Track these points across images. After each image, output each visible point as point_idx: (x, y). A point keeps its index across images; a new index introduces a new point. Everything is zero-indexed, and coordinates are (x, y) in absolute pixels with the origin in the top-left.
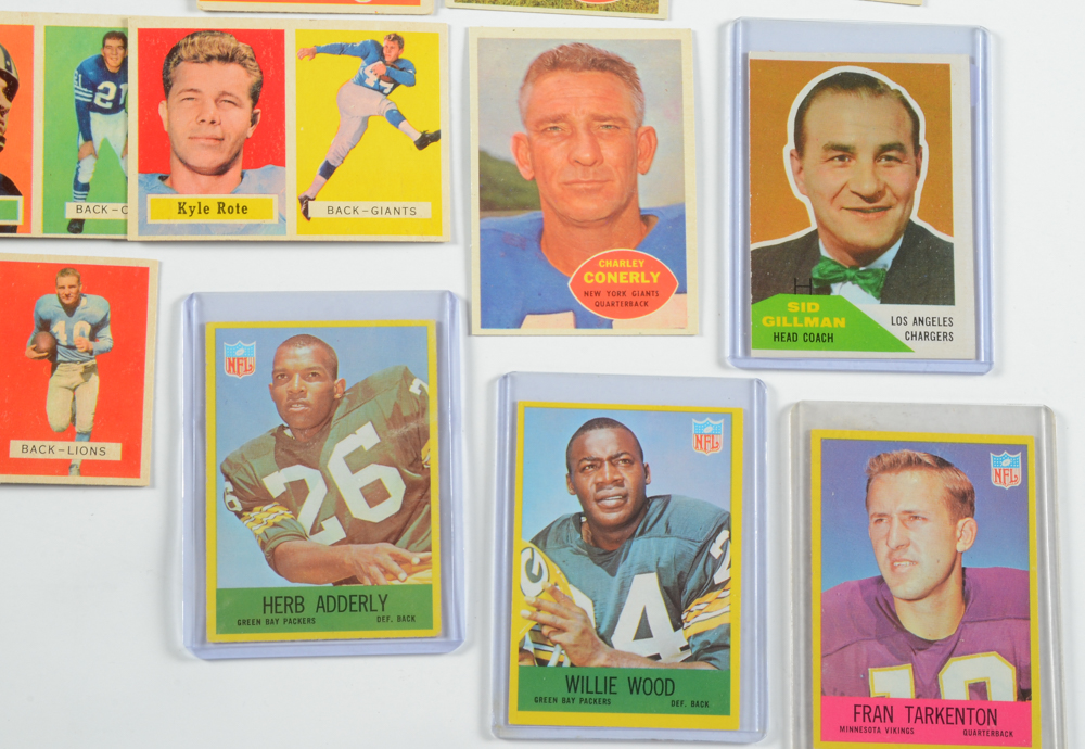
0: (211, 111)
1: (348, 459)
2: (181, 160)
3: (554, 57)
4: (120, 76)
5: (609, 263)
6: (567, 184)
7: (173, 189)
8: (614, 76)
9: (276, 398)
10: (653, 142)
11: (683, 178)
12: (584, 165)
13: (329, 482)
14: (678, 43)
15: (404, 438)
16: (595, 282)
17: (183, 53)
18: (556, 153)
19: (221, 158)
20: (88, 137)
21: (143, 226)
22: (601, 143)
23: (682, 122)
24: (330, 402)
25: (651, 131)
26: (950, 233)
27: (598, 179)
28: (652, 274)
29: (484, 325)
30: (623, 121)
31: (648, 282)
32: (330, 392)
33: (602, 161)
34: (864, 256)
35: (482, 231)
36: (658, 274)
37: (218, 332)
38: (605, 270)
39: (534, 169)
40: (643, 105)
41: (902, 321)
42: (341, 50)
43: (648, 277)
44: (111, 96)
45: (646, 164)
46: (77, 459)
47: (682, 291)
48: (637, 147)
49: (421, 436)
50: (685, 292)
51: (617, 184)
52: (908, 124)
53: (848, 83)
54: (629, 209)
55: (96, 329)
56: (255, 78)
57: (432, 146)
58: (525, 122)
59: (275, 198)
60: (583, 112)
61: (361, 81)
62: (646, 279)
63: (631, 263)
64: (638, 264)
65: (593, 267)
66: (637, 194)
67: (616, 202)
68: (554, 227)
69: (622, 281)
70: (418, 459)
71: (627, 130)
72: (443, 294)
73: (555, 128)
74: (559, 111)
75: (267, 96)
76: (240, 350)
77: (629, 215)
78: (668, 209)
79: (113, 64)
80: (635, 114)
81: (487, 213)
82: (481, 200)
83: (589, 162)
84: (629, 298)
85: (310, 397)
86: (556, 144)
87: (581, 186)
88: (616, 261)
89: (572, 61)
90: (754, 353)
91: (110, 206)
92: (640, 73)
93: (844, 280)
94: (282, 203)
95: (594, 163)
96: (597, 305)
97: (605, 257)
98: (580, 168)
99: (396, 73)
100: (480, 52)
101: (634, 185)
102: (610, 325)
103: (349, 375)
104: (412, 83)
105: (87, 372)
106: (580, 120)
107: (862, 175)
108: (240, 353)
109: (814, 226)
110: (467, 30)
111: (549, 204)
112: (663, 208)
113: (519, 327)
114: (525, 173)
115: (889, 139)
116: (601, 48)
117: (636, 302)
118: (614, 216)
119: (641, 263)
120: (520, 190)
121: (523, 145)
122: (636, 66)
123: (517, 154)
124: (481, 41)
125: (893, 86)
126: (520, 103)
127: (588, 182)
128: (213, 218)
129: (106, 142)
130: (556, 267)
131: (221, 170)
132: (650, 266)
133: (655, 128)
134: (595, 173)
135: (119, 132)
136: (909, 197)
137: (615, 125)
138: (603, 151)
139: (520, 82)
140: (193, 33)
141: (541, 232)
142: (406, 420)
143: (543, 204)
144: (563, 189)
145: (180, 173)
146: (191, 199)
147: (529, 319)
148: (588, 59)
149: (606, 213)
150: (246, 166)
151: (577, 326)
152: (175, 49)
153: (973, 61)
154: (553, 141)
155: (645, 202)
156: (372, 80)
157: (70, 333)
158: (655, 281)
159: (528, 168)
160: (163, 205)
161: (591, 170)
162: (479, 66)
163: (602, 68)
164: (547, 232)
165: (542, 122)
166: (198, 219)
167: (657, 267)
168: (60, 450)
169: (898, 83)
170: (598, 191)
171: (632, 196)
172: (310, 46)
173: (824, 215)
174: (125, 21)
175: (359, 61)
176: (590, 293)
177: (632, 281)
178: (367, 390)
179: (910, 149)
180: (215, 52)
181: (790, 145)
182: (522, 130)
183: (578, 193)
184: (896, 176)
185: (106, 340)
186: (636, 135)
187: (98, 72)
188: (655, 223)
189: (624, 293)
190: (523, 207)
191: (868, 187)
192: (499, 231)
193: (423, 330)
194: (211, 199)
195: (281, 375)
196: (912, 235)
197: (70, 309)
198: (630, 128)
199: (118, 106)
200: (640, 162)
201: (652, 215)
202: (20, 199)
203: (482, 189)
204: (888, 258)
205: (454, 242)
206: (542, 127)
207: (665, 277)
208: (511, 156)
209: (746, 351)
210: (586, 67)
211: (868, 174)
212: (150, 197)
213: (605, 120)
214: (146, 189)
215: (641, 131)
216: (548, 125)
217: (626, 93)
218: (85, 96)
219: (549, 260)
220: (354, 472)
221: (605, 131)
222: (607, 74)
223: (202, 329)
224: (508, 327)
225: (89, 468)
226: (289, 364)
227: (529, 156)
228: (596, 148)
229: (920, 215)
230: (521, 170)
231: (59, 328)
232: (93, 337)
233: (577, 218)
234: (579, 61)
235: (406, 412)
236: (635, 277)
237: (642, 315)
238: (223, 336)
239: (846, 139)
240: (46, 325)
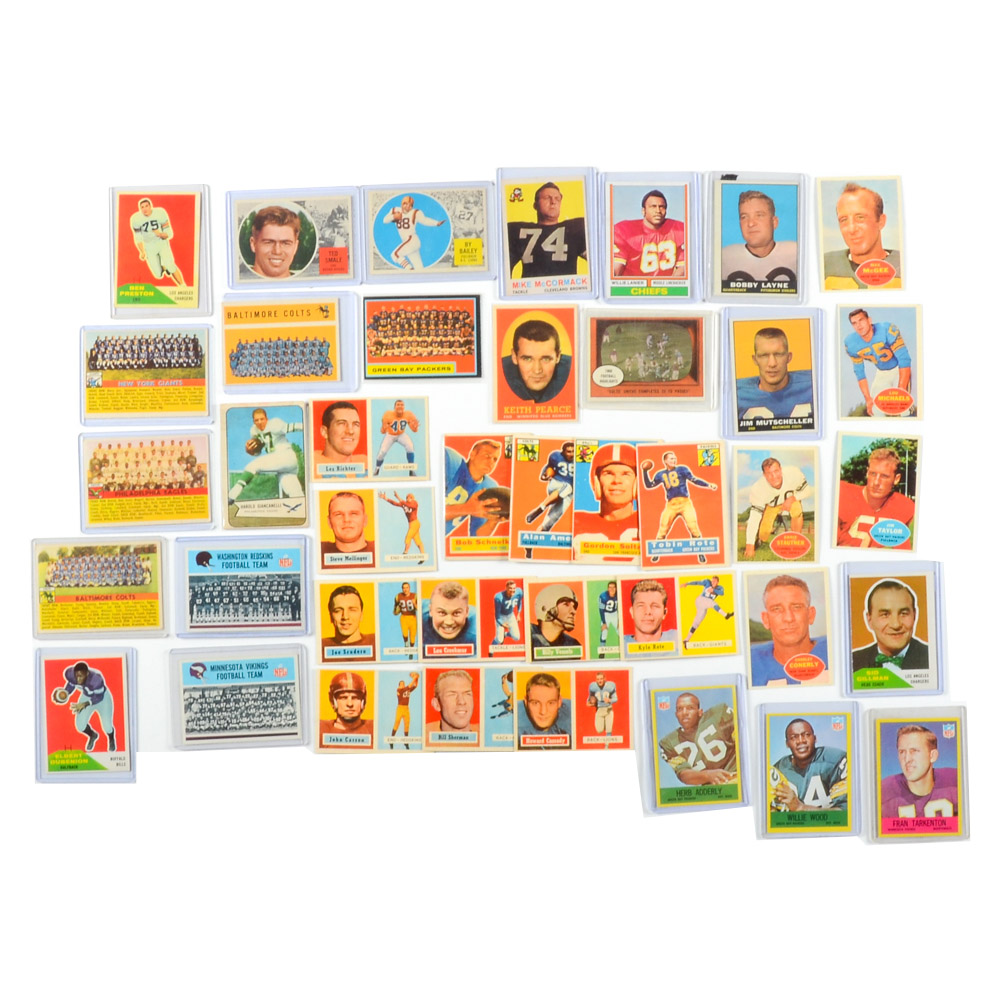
0: (649, 610)
1: (705, 739)
2: (640, 631)
3: (776, 581)
4: (615, 598)
6: (782, 630)
7: (636, 640)
8: (798, 587)
9: (678, 717)
10: (814, 612)
11: (826, 625)
12: (788, 623)
13: (698, 748)
15: (725, 730)
16: (794, 667)
17: (638, 588)
18: (778, 618)
19: (653, 628)
20: (604, 622)
21: (626, 655)
22: (795, 614)
23: (825, 603)
24: (697, 718)
25: (813, 608)
26: (927, 641)
27: (794, 627)
29: (753, 685)
30: (803, 605)
31: (814, 666)
32: (697, 713)
33: (795, 621)
34: (895, 652)
35: (752, 650)
36: (817, 663)
37: (655, 694)
38: (798, 662)
39: (770, 625)
40: (810, 598)
41: (909, 676)
42: (696, 583)
43: (814, 664)
44: (612, 606)
45: (812, 621)
46: (607, 743)
47: (827, 669)
48: (808, 614)
49: (731, 729)
51: (801, 629)
52: (911, 600)
53: (887, 585)
54: (806, 638)
55: (611, 694)
56: (664, 596)
57: (731, 618)
58: (766, 607)
59: (674, 642)
60: (787, 602)
61: (704, 595)
63: (807, 659)
64: (810, 659)
65: (793, 661)
66: (809, 633)
67: (800, 636)
68: (778, 647)
69: (804, 666)
70: (730, 737)
71: (804, 608)
72: (737, 675)
73: (777, 609)
74: (778, 602)
75: (669, 603)
76: (664, 699)
77: (806, 641)
78: (822, 637)
79: (612, 594)
80: (807, 602)
82: (751, 638)
83: (790, 621)
84: (807, 672)
85: (690, 716)
86: (778, 614)
87: (788, 631)
88: (801, 659)
89: (782, 582)
90: (854, 691)
91: (614, 648)
92: (808, 586)
93: (887, 661)
94: (677, 643)
95: (792, 621)
96: (795, 676)
97: (797, 657)
99: (716, 591)
100: (748, 580)
101: (808, 629)
102: (800, 683)
103: (704, 708)
104: (722, 594)
105: (609, 710)
106: (786, 605)
107: (894, 621)
108: (664, 701)
109: (876, 641)
110: (742, 572)
111: (776, 638)
112: (819, 638)
113: (766, 685)
114: (766, 627)
115: (903, 606)
116: (794, 576)
117: (809, 674)
118: (800, 641)
120: (764, 633)
121: (766, 616)
122: (807, 583)
123: (763, 620)
124: (748, 577)
125: (905, 585)
126: (763, 600)
127: (790, 629)
128: (652, 651)
129: (611, 624)
130: (779, 662)
131: (654, 632)
132: (814, 660)
133: (815, 607)
134: (793, 625)
135: (615, 619)
136: (911, 628)
137: (801, 606)
138: (796, 617)
140: (641, 581)
141: (773, 649)
142: (726, 723)
143: (774, 638)
144: (781, 632)
145: (639, 634)
146: (643, 644)
147: (770, 682)
148: (789, 581)
149: (797, 641)
150: (663, 630)
151: (788, 683)
152: (635, 587)
153: (935, 573)
154: (776, 614)
155: (812, 636)
156: (708, 595)
157: (602, 696)
158: (816, 665)
159: (768, 625)
160: (633, 646)
161: (791, 624)
162: (748, 586)
163: (794, 584)
164: (775, 649)
166: (646, 652)
167: (817, 660)
168: (600, 740)
169: (906, 583)
170: (794, 632)
171: (807, 634)
172: (685, 582)
173: (880, 637)
174: (616, 577)
175: (703, 587)
176: (792, 672)
177: (808, 666)
178: (710, 713)
179: (912, 610)
180: (649, 587)
181: (866, 610)
182: (765, 610)
183: (787, 633)
184: (907, 620)
185: (615, 698)
186: (808, 610)
187: (606, 597)
188: (816, 643)
189: (805, 671)
190: (766, 640)
191: (896, 625)
192: (758, 650)
193: (730, 690)
194: (651, 644)
195: (679, 708)
196: (913, 643)
197: (601, 687)
199: (615, 609)
200: (810, 620)
201: (814, 641)
202: (581, 647)
203: (751, 634)
204: (904, 653)
205: (740, 654)
207: (821, 665)
208: (761, 621)
209: (851, 691)
210: (788, 584)
211: (896, 620)
212: (628, 644)
213: (796, 605)
214: (626, 641)
215: (809, 608)
216: (773, 607)
217: (803, 593)
218: (602, 606)
219: (776, 660)
220: (707, 743)
221: (796, 609)
222: (796, 586)
223: (649, 692)
224: (762, 686)
225: (613, 746)
226: (682, 704)
227: (767, 620)
228: (793, 616)
229: (916, 635)
231: (597, 695)
232: (610, 697)
233: (787, 643)
234: (785, 582)
235: (725, 720)
236: (809, 664)
237: (812, 679)
238: (657, 695)
239: (887, 607)
240: (593, 694)
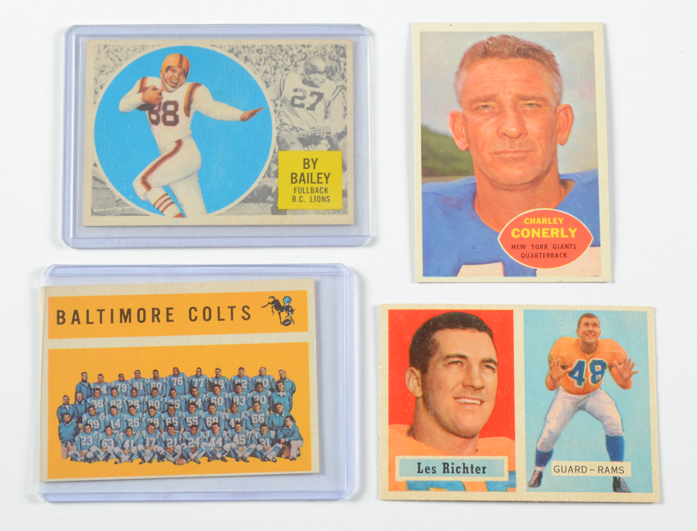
3: (485, 47)
5: (533, 221)
6: (496, 153)
8: (536, 62)
10: (570, 118)
11: (596, 147)
12: (511, 138)
14: (591, 33)
16: (521, 236)
18: (487, 128)
22: (525, 118)
23: (595, 100)
25: (568, 108)
27: (523, 149)
28: (570, 230)
29: (425, 274)
30: (545, 100)
31: (567, 236)
33: (527, 134)
35: (424, 194)
36: (575, 229)
38: (530, 227)
39: (468, 141)
40: (561, 86)
43: (567, 232)
45: (564, 136)
47: (597, 244)
48: (556, 122)
50: (599, 245)
51: (540, 153)
54: (549, 174)
58: (460, 102)
60: (510, 93)
62: (565, 234)
63: (552, 221)
64: (558, 221)
65: (519, 224)
66: (557, 162)
67: (538, 168)
68: (485, 190)
69: (544, 236)
71: (548, 108)
73: (486, 106)
74: (489, 92)
77: (550, 179)
78: (584, 175)
80: (554, 94)
81: (428, 179)
82: (423, 168)
83: (515, 135)
84: (550, 250)
86: (487, 120)
87: (509, 155)
88: (539, 219)
89: (500, 50)
92: (558, 60)
95: (520, 135)
96: (523, 257)
97: (529, 215)
98: (507, 140)
100: (422, 44)
101: (554, 154)
102: (534, 274)
106: (507, 99)
110: (410, 25)
111: (481, 171)
112: (579, 174)
113: (456, 275)
114: (461, 144)
116: (525, 39)
117: (556, 253)
118: (537, 181)
119: (561, 221)
121: (459, 121)
122: (555, 54)
123: (453, 129)
124: (422, 34)
126: (456, 86)
127: (514, 152)
130: (487, 224)
132: (568, 223)
133: (572, 106)
134: (520, 144)
137: (538, 103)
138: (527, 126)
139: (456, 68)
141: (475, 194)
143: (476, 171)
144: (493, 158)
147: (464, 269)
148: (514, 48)
149: (530, 178)
151: (506, 274)
154: (484, 118)
155: (563, 169)
158: (573, 236)
159: (464, 140)
161: (517, 141)
162: (421, 55)
163: (525, 55)
164: (480, 194)
165: (474, 101)
167: (575, 224)
170: (523, 159)
171: (552, 163)
176: (516, 246)
177: (552, 236)
182: (458, 109)
183: (506, 161)
186: (555, 112)
188: (573, 187)
189: (546, 246)
190: (459, 173)
192: (439, 194)
198: (550, 106)
200: (559, 135)
201: (570, 180)
203: (424, 158)
206: (475, 106)
207: (581, 232)
208: (449, 131)
210: (512, 55)
213: (529, 99)
215: (560, 108)
216: (480, 104)
217: (546, 76)
219: (481, 218)
221: (529, 108)
222: (530, 60)
224: (446, 276)
227: (463, 130)
228: (521, 123)
230: (458, 142)
233: (505, 183)
234: (506, 50)
236: (555, 233)
237: (562, 265)
